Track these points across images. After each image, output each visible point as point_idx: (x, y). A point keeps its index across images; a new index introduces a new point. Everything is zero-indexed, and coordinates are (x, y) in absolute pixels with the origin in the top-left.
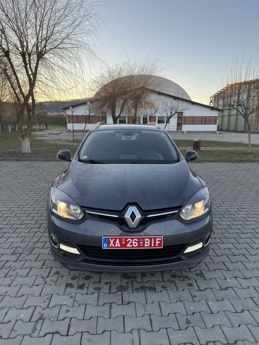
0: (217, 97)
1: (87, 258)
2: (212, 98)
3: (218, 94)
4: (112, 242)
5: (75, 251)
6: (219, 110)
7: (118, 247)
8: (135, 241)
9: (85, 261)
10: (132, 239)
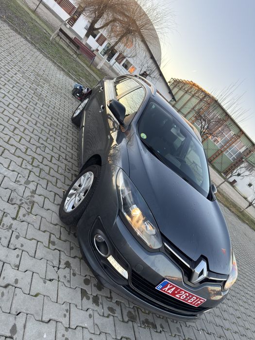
0: (177, 83)
1: (131, 285)
2: (172, 80)
3: (179, 81)
4: (168, 287)
5: (125, 273)
6: (174, 98)
7: (169, 293)
8: (186, 295)
9: (127, 287)
10: (185, 292)
